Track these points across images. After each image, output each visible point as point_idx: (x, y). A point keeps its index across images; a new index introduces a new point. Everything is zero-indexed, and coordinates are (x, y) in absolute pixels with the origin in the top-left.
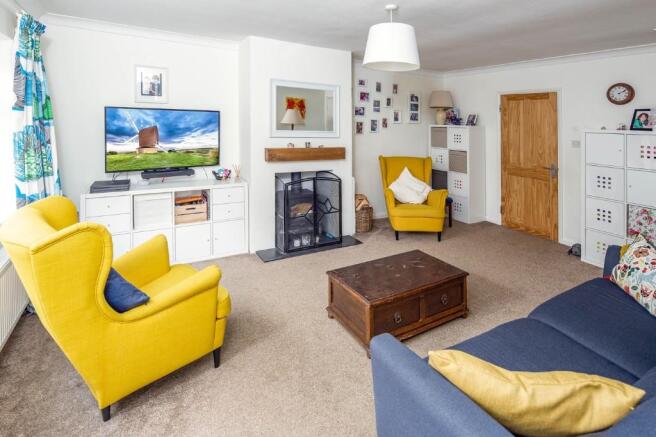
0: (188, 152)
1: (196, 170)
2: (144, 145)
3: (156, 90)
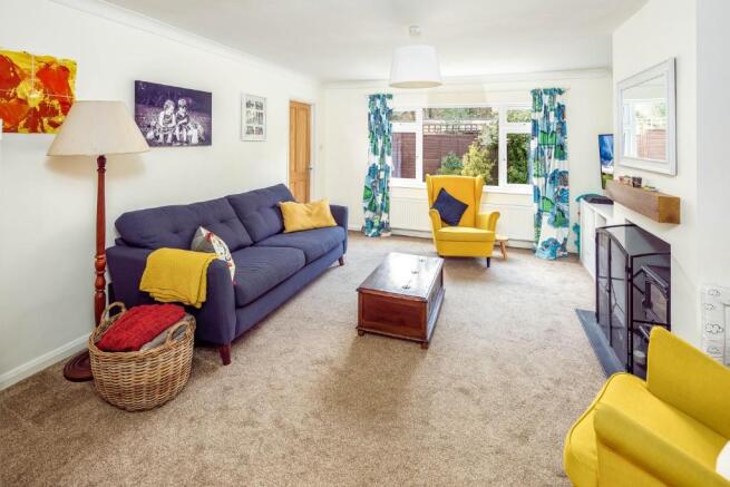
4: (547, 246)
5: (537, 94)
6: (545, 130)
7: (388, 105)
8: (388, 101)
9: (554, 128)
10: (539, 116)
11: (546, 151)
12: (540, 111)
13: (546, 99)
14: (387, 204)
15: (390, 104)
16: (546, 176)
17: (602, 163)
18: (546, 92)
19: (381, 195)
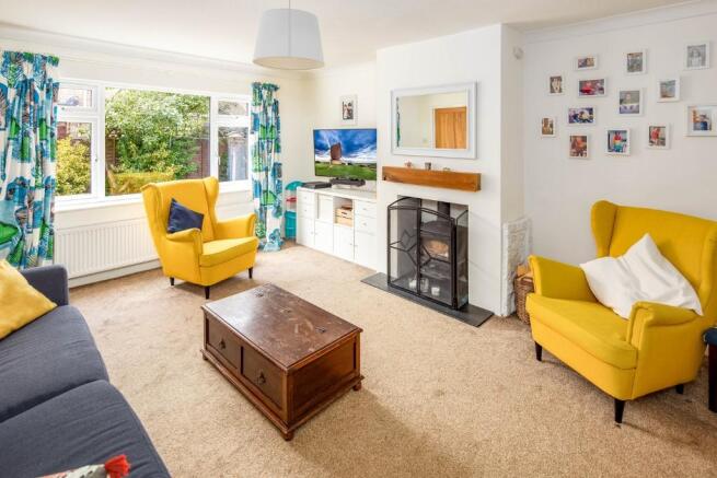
0: (361, 166)
1: (367, 182)
2: (334, 158)
3: (350, 114)
4: (274, 238)
5: (257, 87)
6: (265, 124)
7: (49, 75)
8: (49, 67)
9: (272, 122)
10: (259, 110)
11: (266, 145)
12: (260, 104)
13: (265, 93)
14: (52, 244)
15: (53, 73)
16: (267, 170)
17: (316, 153)
18: (265, 86)
19: (37, 231)
